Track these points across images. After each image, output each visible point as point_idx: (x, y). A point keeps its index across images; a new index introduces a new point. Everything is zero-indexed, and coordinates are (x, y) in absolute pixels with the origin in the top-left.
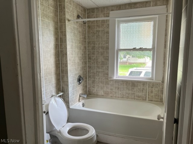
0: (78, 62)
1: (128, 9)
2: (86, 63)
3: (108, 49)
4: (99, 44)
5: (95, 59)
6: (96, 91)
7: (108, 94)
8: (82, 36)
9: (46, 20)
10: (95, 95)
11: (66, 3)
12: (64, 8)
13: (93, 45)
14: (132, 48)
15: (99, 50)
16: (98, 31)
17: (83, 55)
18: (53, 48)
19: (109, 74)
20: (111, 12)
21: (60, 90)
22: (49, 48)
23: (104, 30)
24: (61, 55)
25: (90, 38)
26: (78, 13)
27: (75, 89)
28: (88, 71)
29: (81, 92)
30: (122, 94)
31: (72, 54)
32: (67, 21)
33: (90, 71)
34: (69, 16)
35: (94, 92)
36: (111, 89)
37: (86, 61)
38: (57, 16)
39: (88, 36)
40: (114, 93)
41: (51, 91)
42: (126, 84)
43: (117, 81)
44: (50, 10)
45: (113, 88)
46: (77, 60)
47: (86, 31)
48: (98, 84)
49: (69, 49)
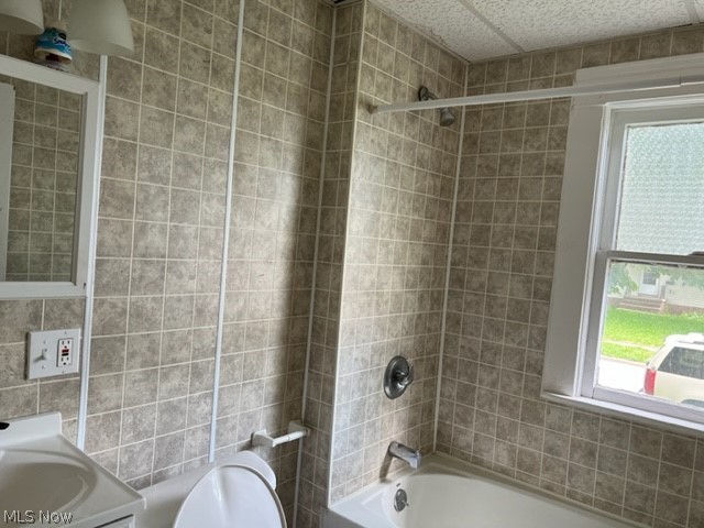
0: (397, 296)
1: (676, 54)
2: (436, 300)
3: (553, 245)
4: (509, 220)
5: (482, 286)
6: (476, 439)
7: (531, 469)
8: (429, 182)
9: (267, 104)
10: (467, 459)
11: (363, 32)
12: (355, 54)
13: (479, 222)
14: (686, 254)
15: (508, 245)
16: (511, 162)
17: (424, 262)
18: (283, 225)
19: (546, 371)
20: (581, 74)
21: (295, 415)
22: (262, 223)
23: (538, 157)
24: (319, 259)
25: (470, 189)
26: (421, 80)
27: (369, 418)
28: (446, 340)
29: (401, 433)
30: (610, 489)
31: (371, 258)
32: (358, 112)
33: (456, 338)
34: (374, 89)
35: (463, 440)
36: (550, 450)
37: (441, 293)
38: (323, 89)
39: (461, 182)
40: (561, 470)
41: (250, 417)
42: (635, 438)
43: (585, 415)
44: (289, 59)
45: (559, 443)
46: (393, 284)
47: (454, 159)
48: (486, 410)
49: (358, 233)
